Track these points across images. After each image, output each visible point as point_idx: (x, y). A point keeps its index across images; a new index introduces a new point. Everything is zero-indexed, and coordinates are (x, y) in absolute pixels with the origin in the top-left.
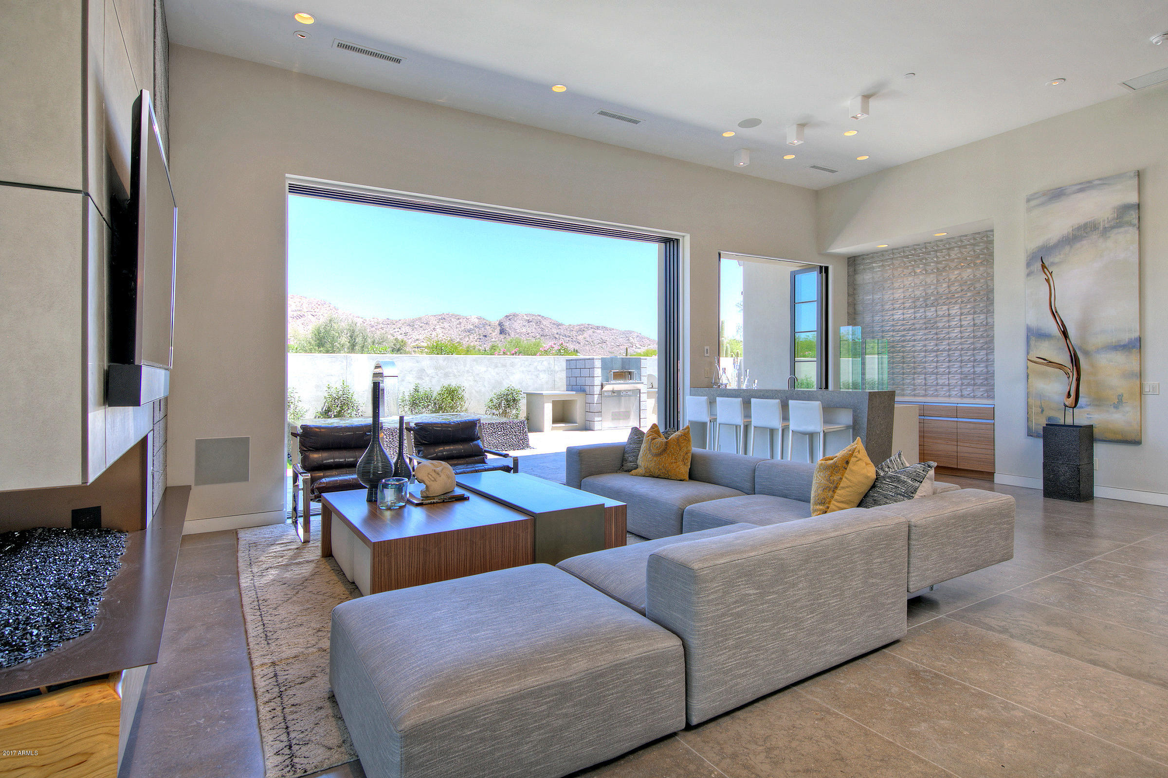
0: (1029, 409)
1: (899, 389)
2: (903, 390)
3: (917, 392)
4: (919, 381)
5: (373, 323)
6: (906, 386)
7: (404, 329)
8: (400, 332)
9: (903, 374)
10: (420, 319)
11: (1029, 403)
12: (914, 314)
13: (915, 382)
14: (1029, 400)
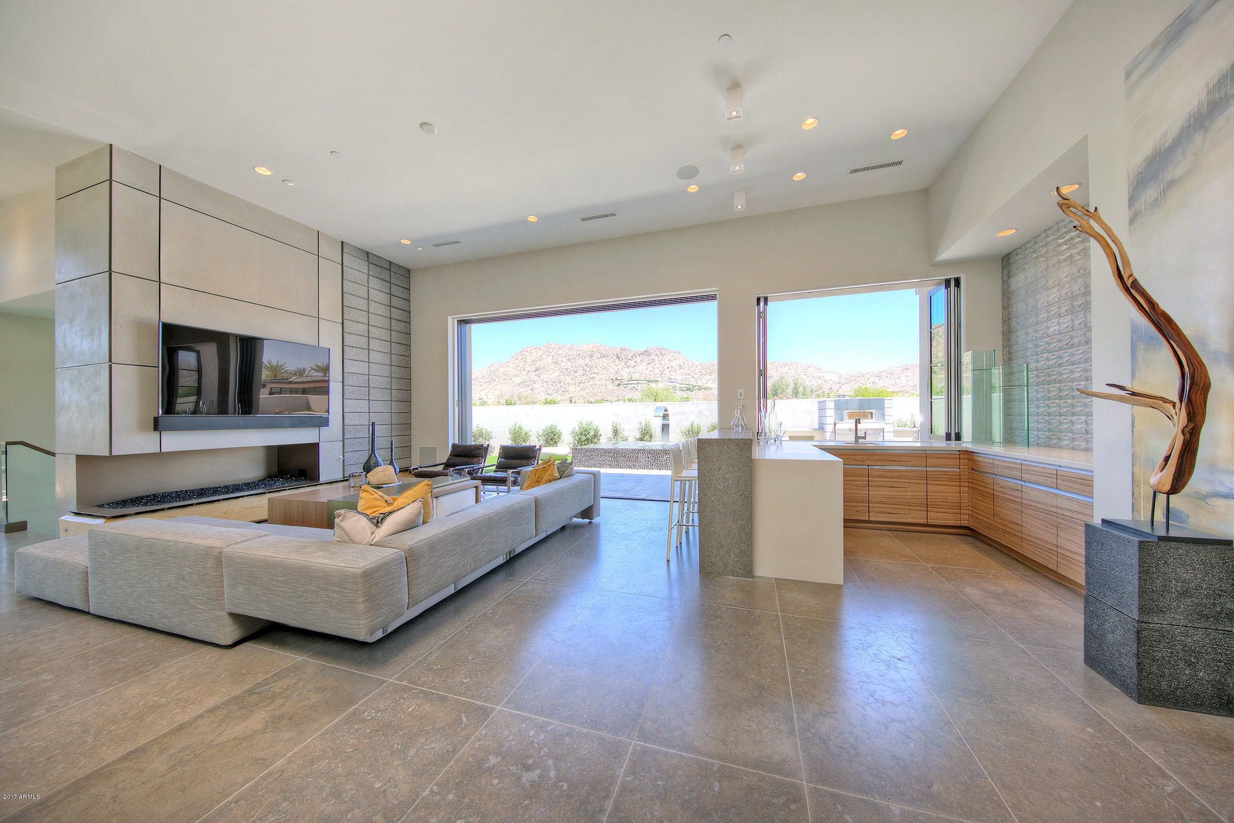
0: (1136, 488)
1: (1055, 437)
2: (1060, 439)
3: (1076, 443)
4: (1079, 426)
5: (847, 376)
6: (1063, 434)
7: (872, 379)
8: (869, 382)
9: (1060, 415)
10: (886, 371)
11: (1136, 476)
12: (1072, 321)
13: (1074, 428)
14: (1134, 468)
